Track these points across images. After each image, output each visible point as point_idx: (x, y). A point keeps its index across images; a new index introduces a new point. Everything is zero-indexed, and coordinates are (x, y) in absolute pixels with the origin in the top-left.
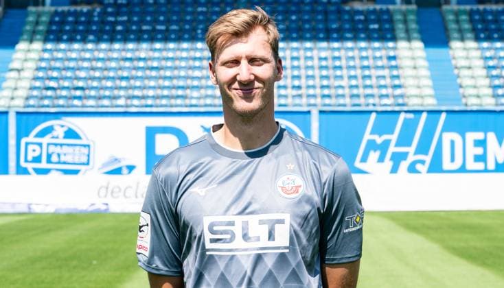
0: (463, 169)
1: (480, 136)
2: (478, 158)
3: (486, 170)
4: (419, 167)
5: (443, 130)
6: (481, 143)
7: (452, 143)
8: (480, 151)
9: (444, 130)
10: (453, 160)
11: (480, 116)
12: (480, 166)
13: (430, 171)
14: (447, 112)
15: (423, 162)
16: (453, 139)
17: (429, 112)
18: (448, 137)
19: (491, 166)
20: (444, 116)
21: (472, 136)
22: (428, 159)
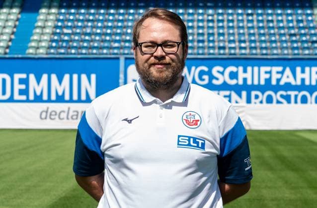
0: (11, 100)
1: (24, 76)
2: (21, 92)
3: (28, 101)
6: (21, 81)
7: (4, 80)
8: (23, 87)
10: (4, 93)
12: (24, 98)
16: (4, 78)
19: (32, 97)
21: (17, 77)
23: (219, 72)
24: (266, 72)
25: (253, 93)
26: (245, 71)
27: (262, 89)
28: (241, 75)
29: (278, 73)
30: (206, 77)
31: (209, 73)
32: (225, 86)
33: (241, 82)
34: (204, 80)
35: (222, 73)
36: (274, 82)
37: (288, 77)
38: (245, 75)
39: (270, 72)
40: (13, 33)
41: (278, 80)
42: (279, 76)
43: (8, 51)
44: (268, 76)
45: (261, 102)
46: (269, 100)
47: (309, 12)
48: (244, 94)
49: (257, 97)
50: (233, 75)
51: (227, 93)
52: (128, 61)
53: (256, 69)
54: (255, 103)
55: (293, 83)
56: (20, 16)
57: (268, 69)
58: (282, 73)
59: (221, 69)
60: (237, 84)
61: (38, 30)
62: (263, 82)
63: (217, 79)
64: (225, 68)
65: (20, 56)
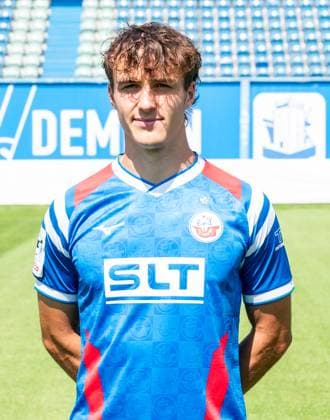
0: (57, 155)
1: (78, 114)
2: (75, 142)
3: (85, 156)
4: (4, 152)
5: (33, 107)
6: (75, 123)
7: (44, 122)
8: (77, 132)
9: (35, 106)
10: (44, 143)
11: (79, 89)
12: (78, 151)
13: (17, 157)
14: (38, 84)
15: (8, 146)
16: (45, 118)
17: (16, 85)
18: (39, 115)
19: (92, 150)
20: (34, 89)
21: (67, 115)
22: (14, 142)
40: (45, 41)
43: (41, 71)
52: (255, 88)
56: (50, 12)
61: (87, 36)
65: (71, 80)
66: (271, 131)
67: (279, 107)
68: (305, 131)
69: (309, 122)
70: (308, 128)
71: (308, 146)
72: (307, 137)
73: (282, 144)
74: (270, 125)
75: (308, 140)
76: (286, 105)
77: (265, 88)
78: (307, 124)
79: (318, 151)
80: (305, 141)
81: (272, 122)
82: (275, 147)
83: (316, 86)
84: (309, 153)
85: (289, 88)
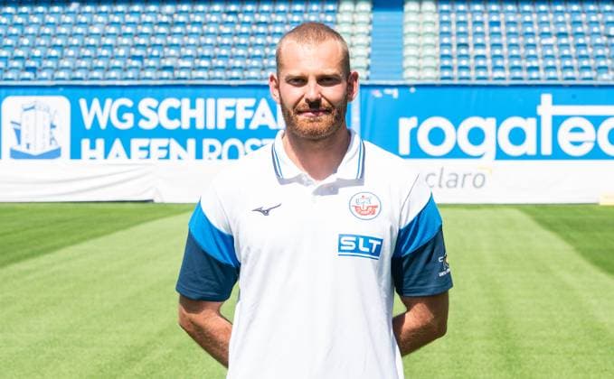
23: (150, 108)
24: (228, 108)
25: (207, 143)
26: (193, 106)
27: (221, 135)
28: (187, 114)
29: (247, 108)
30: (129, 117)
31: (134, 110)
32: (159, 132)
33: (186, 125)
34: (125, 121)
35: (156, 110)
36: (240, 125)
37: (263, 116)
38: (193, 113)
39: (234, 108)
41: (248, 122)
42: (249, 114)
44: (230, 114)
45: (220, 157)
46: (233, 153)
47: (331, 7)
48: (191, 143)
49: (212, 149)
50: (174, 114)
51: (164, 142)
52: (3, 91)
53: (211, 102)
54: (210, 159)
55: (272, 126)
57: (230, 102)
58: (254, 108)
59: (154, 103)
60: (180, 127)
62: (222, 125)
63: (147, 119)
64: (160, 100)
66: (18, 132)
67: (26, 110)
68: (51, 133)
69: (55, 123)
70: (53, 130)
71: (53, 147)
72: (52, 139)
73: (28, 146)
74: (17, 127)
75: (53, 142)
76: (33, 108)
77: (14, 91)
78: (53, 126)
79: (62, 152)
80: (51, 143)
81: (19, 125)
82: (23, 148)
83: (61, 89)
84: (55, 154)
85: (35, 91)
